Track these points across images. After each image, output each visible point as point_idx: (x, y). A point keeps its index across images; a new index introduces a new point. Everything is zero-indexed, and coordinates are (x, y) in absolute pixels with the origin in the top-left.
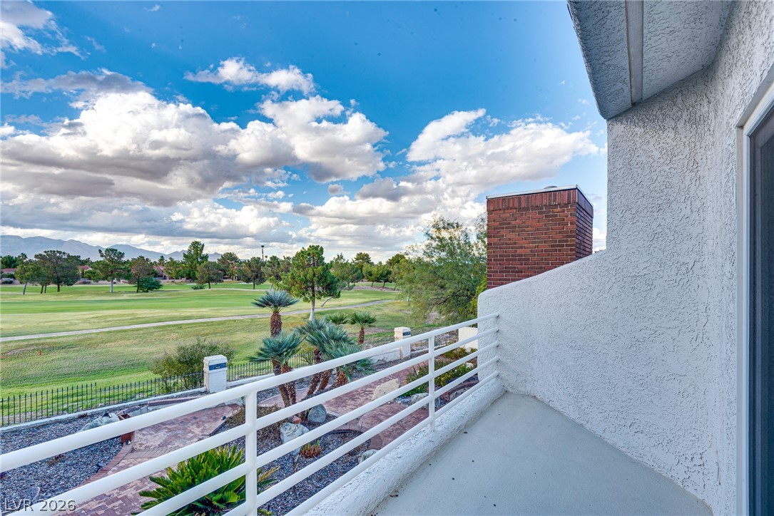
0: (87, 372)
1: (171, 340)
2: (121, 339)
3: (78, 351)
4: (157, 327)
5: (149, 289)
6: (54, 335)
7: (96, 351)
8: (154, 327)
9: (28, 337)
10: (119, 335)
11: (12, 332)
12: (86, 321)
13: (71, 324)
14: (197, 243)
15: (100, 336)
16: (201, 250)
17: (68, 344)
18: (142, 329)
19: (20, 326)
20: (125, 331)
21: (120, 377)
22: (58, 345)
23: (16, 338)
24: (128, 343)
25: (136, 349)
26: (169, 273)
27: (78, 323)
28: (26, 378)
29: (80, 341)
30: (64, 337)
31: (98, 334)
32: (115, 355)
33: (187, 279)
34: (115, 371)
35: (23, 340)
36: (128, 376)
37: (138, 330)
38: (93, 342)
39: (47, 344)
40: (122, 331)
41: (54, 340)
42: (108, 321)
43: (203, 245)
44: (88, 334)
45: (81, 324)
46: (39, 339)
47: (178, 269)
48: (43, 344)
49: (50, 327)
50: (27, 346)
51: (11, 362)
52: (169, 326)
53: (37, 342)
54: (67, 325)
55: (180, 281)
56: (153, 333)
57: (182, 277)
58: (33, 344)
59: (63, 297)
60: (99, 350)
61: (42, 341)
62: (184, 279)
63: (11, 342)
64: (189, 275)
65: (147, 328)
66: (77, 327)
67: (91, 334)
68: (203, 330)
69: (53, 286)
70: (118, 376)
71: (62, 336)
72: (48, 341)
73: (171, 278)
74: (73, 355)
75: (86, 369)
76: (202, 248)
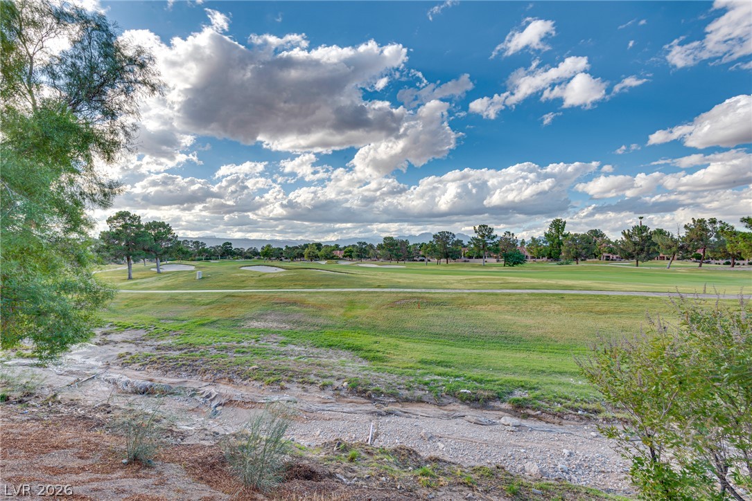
0: (456, 336)
1: (552, 313)
2: (492, 303)
3: (450, 310)
4: (532, 294)
5: (514, 263)
6: (433, 291)
7: (466, 313)
8: (528, 294)
9: (414, 290)
10: (490, 298)
11: (405, 285)
12: (460, 281)
13: (448, 283)
14: (559, 220)
15: (471, 296)
16: (563, 228)
17: (442, 301)
18: (514, 294)
19: (412, 281)
20: (496, 294)
21: (492, 352)
22: (434, 301)
23: (406, 290)
24: (499, 308)
25: (510, 317)
26: (531, 252)
27: (454, 283)
28: (404, 330)
29: (453, 299)
30: (439, 293)
31: (469, 294)
32: (486, 321)
33: (548, 258)
34: (485, 342)
35: (409, 292)
36: (501, 353)
37: (509, 295)
38: (464, 302)
39: (426, 298)
40: (492, 294)
41: (431, 296)
42: (480, 283)
43: (565, 223)
44: (460, 293)
45: (456, 284)
46: (420, 293)
47: (539, 248)
48: (422, 298)
49: (432, 284)
50: (411, 298)
51: (397, 312)
52: (547, 294)
53: (419, 295)
54: (444, 284)
55: (541, 260)
56: (527, 300)
57: (543, 256)
58: (415, 297)
59: (449, 268)
60: (470, 312)
61: (422, 295)
62: (545, 259)
63: (401, 292)
64: (550, 254)
65: (520, 294)
66: (452, 286)
67: (463, 293)
68: (597, 305)
69: (443, 261)
70: (489, 349)
71: (438, 294)
72: (427, 295)
73: (533, 257)
74: (445, 313)
75: (456, 332)
76: (564, 225)
